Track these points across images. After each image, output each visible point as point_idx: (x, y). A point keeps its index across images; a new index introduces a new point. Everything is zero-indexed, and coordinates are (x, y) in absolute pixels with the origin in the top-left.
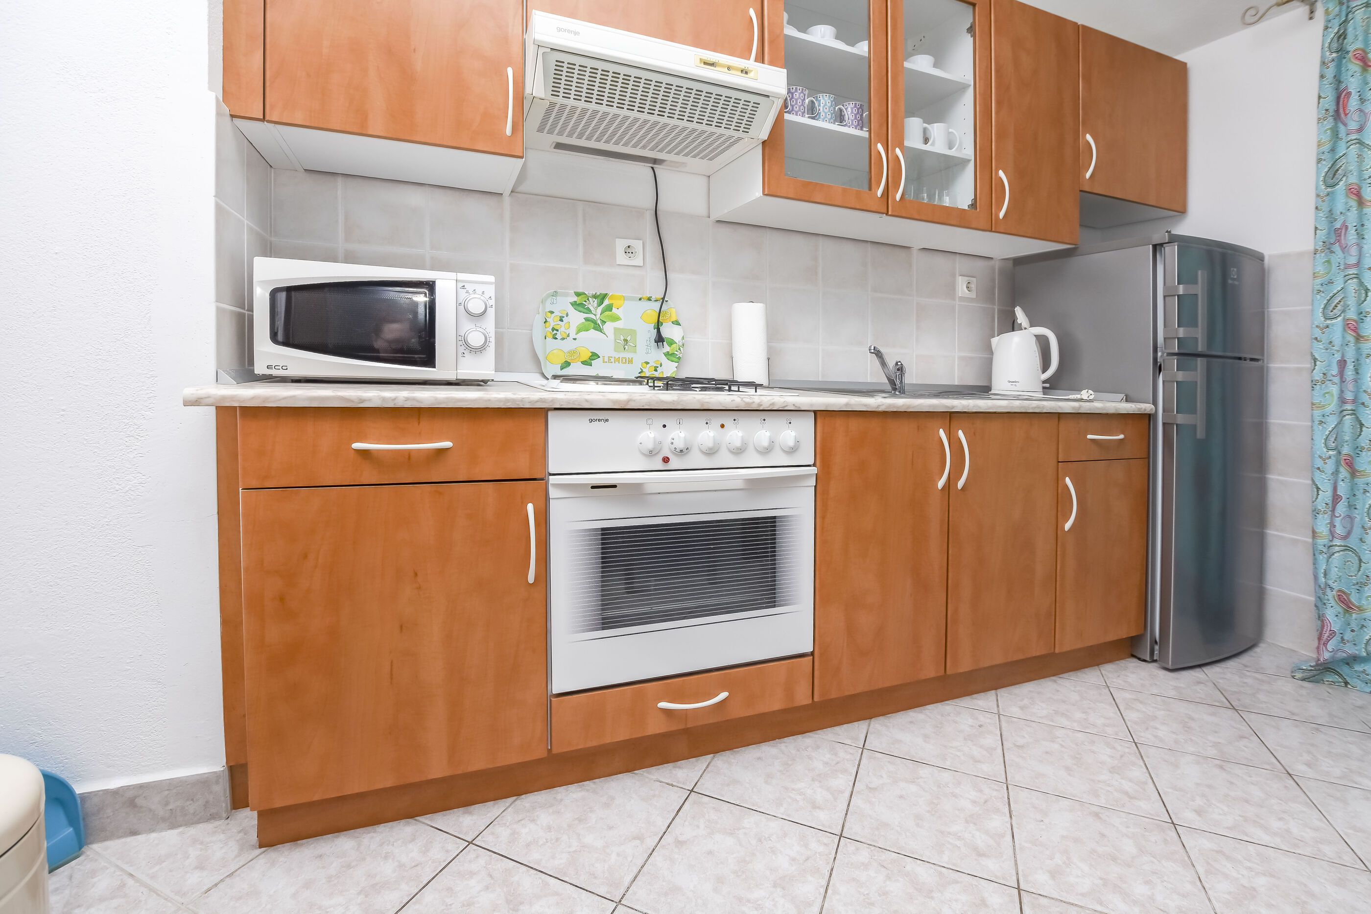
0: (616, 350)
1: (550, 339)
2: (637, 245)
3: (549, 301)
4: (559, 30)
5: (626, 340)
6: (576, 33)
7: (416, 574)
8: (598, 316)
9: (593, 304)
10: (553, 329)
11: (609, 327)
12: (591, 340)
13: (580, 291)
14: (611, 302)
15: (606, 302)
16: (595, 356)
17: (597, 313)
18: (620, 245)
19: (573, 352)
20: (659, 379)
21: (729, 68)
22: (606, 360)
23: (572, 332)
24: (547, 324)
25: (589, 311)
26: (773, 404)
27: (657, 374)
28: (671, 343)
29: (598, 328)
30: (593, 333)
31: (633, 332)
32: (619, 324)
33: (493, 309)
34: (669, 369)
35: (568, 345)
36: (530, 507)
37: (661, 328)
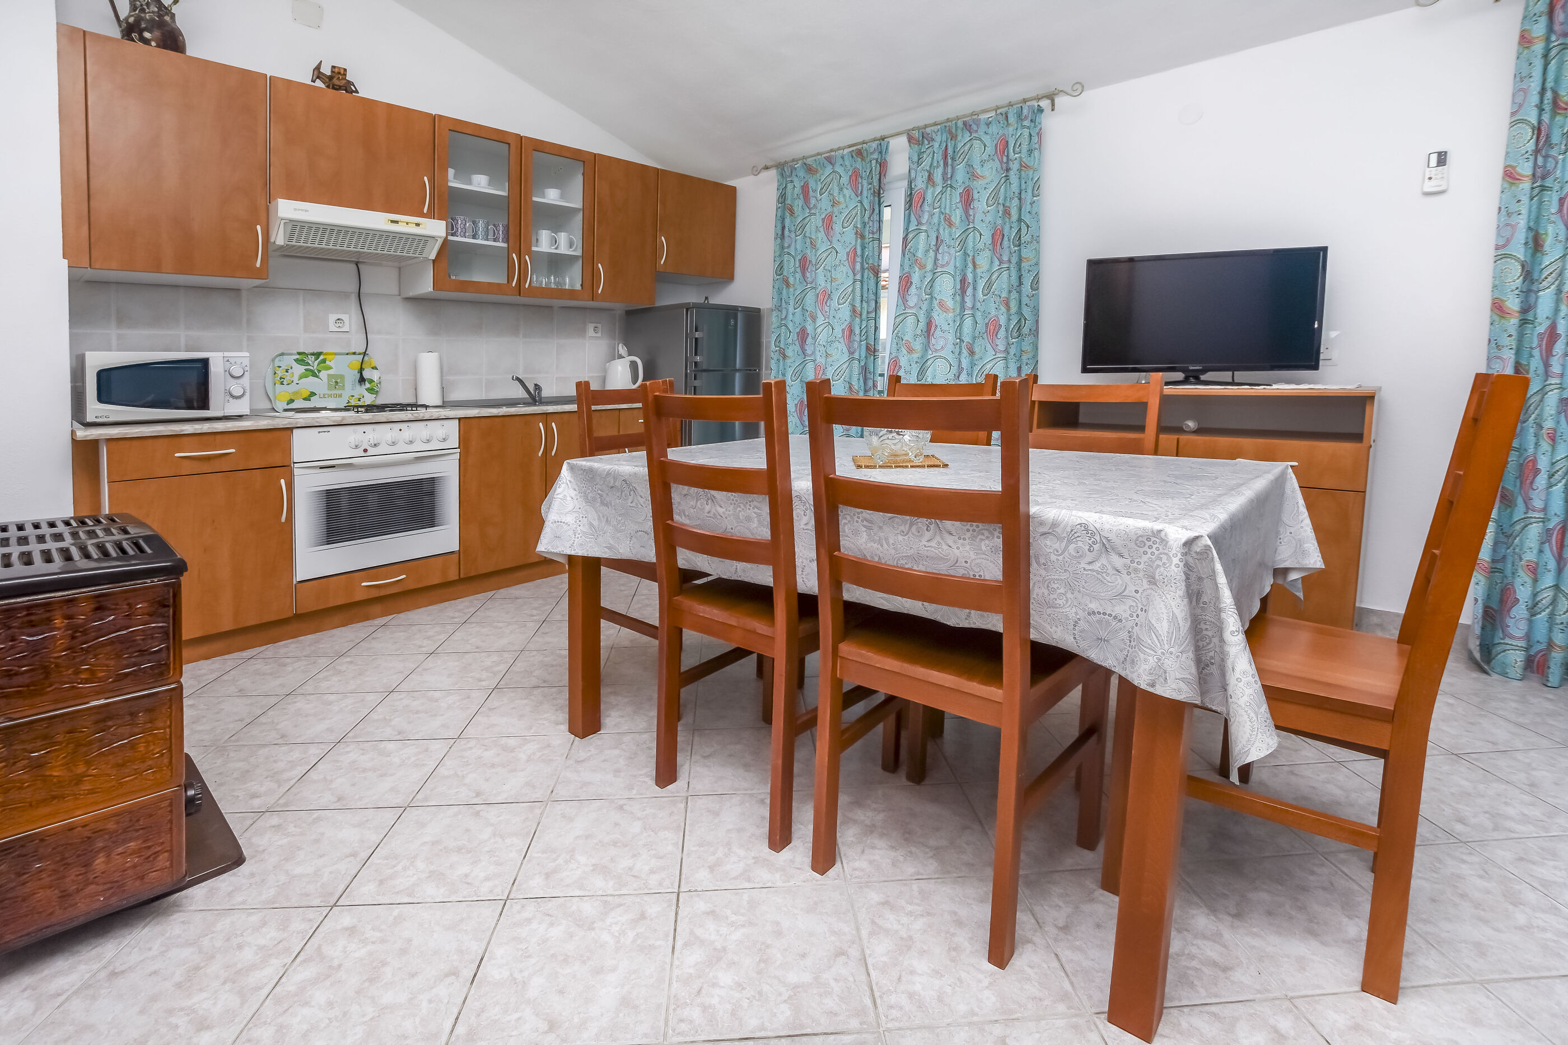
0: (329, 389)
1: (278, 385)
2: (345, 317)
3: (277, 360)
4: (295, 210)
5: (336, 382)
6: (306, 211)
7: (213, 521)
8: (315, 367)
9: (311, 359)
10: (281, 378)
11: (324, 374)
12: (310, 383)
13: (302, 351)
14: (325, 357)
15: (322, 357)
16: (313, 394)
17: (315, 365)
18: (332, 318)
19: (296, 393)
20: (361, 407)
21: (407, 224)
22: (322, 396)
23: (296, 379)
24: (276, 375)
25: (308, 364)
26: (432, 416)
27: (360, 403)
28: (371, 381)
29: (315, 375)
30: (311, 379)
31: (342, 377)
32: (331, 372)
33: (248, 372)
34: (369, 399)
35: (293, 388)
36: (283, 481)
37: (363, 373)
